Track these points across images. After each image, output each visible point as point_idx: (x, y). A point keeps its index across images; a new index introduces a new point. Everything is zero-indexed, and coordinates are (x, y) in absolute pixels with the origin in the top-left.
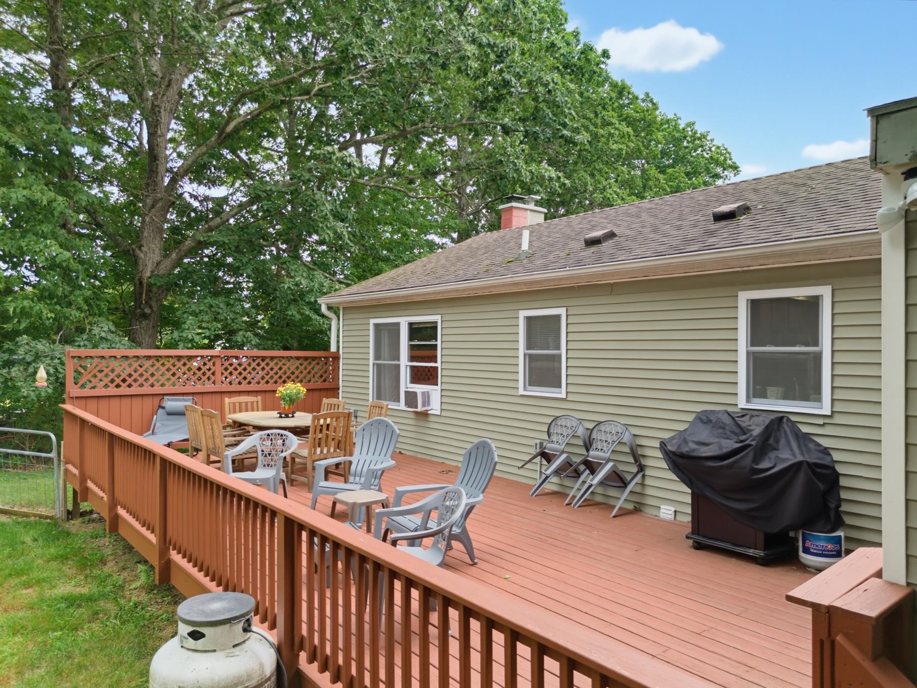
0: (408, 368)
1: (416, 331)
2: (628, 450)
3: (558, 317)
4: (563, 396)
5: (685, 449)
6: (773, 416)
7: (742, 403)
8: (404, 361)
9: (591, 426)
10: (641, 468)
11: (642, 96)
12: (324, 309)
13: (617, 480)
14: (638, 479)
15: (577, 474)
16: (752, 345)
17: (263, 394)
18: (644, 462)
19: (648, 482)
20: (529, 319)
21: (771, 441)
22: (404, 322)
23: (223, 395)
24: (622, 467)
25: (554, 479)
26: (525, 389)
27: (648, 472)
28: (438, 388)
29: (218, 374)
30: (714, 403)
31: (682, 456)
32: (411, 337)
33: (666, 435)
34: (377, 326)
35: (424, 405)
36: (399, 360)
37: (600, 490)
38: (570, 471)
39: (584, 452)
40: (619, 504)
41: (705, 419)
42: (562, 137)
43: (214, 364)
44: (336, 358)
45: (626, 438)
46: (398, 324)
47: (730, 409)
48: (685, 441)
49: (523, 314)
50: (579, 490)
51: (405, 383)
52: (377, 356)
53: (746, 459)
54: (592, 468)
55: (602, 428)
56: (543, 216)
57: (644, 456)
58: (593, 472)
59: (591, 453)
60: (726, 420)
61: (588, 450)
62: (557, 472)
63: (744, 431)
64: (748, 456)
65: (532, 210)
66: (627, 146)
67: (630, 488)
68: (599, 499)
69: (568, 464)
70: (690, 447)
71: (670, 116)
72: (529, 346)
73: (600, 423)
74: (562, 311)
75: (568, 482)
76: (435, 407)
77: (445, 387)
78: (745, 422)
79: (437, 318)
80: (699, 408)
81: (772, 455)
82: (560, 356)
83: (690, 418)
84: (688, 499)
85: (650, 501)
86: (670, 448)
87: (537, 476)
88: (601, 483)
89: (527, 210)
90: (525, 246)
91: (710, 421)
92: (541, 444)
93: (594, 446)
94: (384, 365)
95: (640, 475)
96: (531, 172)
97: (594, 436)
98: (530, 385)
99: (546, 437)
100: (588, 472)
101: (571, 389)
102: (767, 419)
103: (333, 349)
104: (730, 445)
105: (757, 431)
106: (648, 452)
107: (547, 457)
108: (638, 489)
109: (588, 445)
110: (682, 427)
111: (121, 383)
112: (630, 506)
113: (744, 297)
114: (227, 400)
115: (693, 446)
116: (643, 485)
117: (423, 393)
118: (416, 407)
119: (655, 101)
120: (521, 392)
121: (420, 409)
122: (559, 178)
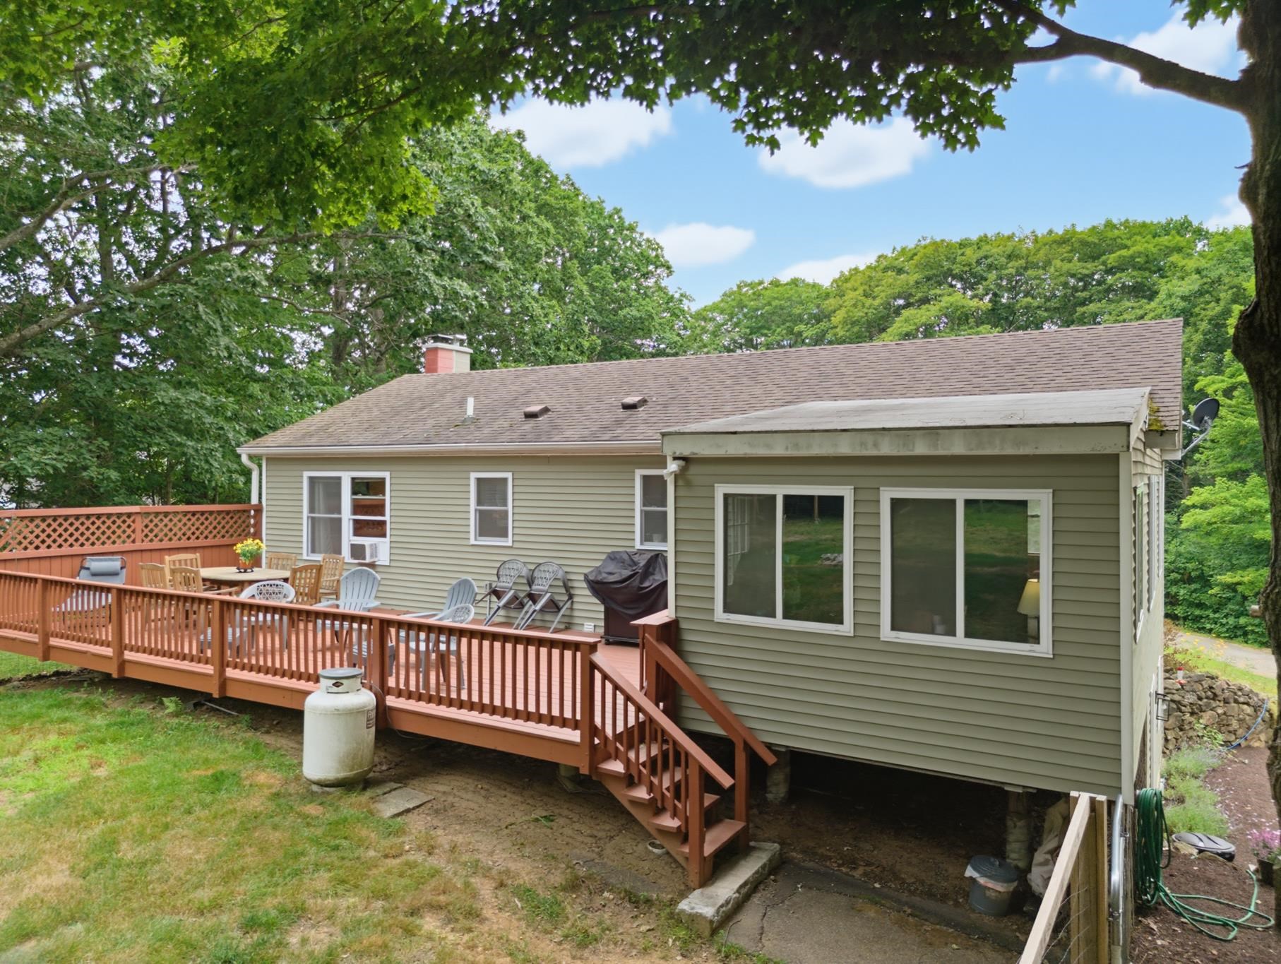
0: (351, 522)
1: (360, 486)
2: (561, 584)
3: (505, 480)
4: (510, 544)
5: (599, 578)
6: (653, 554)
7: (638, 546)
8: (347, 516)
9: (532, 567)
10: (571, 597)
11: (562, 178)
12: (244, 459)
13: (553, 606)
14: (568, 605)
15: (522, 605)
16: (644, 505)
17: (201, 550)
18: (573, 592)
19: (575, 606)
20: (479, 480)
21: (651, 570)
22: (346, 477)
23: (163, 552)
24: (557, 598)
25: (501, 612)
26: (476, 540)
27: (575, 599)
28: (387, 539)
29: (138, 531)
30: (618, 546)
31: (597, 582)
32: (355, 492)
33: (586, 571)
34: (311, 479)
35: (372, 556)
36: (339, 512)
37: (539, 617)
38: (517, 604)
39: (528, 589)
40: (553, 626)
41: (612, 557)
42: (483, 262)
43: (134, 522)
44: (259, 510)
45: (560, 575)
46: (339, 478)
47: (628, 550)
48: (600, 573)
49: (474, 476)
50: (523, 619)
51: (348, 537)
52: (312, 510)
53: (636, 582)
54: (533, 598)
55: (542, 568)
56: (468, 356)
57: (572, 587)
58: (535, 602)
59: (534, 587)
60: (626, 557)
61: (530, 586)
62: (506, 606)
63: (635, 563)
64: (637, 579)
65: (457, 351)
66: (547, 244)
67: (562, 612)
68: (538, 624)
69: (515, 597)
70: (604, 577)
71: (594, 199)
72: (479, 502)
73: (540, 564)
74: (509, 475)
75: (513, 614)
76: (383, 558)
77: (394, 539)
78: (636, 558)
79: (386, 475)
80: (609, 550)
81: (651, 578)
82: (506, 512)
83: (603, 557)
84: (602, 616)
85: (577, 621)
86: (591, 578)
87: (487, 611)
88: (542, 610)
89: (452, 350)
90: (470, 412)
91: (615, 558)
92: (490, 585)
93: (536, 582)
94: (319, 518)
95: (570, 602)
96: (444, 287)
97: (536, 574)
98: (480, 535)
99: (496, 579)
100: (530, 603)
101: (516, 538)
102: (648, 556)
103: (254, 501)
104: (627, 573)
105: (642, 563)
106: (575, 584)
107: (497, 594)
108: (568, 613)
109: (530, 582)
110: (598, 564)
111: (40, 545)
112: (562, 626)
113: (639, 473)
114: (167, 558)
115: (604, 575)
116: (572, 609)
117: (371, 545)
118: (364, 558)
119: (577, 186)
120: (472, 542)
121: (368, 560)
122: (476, 297)
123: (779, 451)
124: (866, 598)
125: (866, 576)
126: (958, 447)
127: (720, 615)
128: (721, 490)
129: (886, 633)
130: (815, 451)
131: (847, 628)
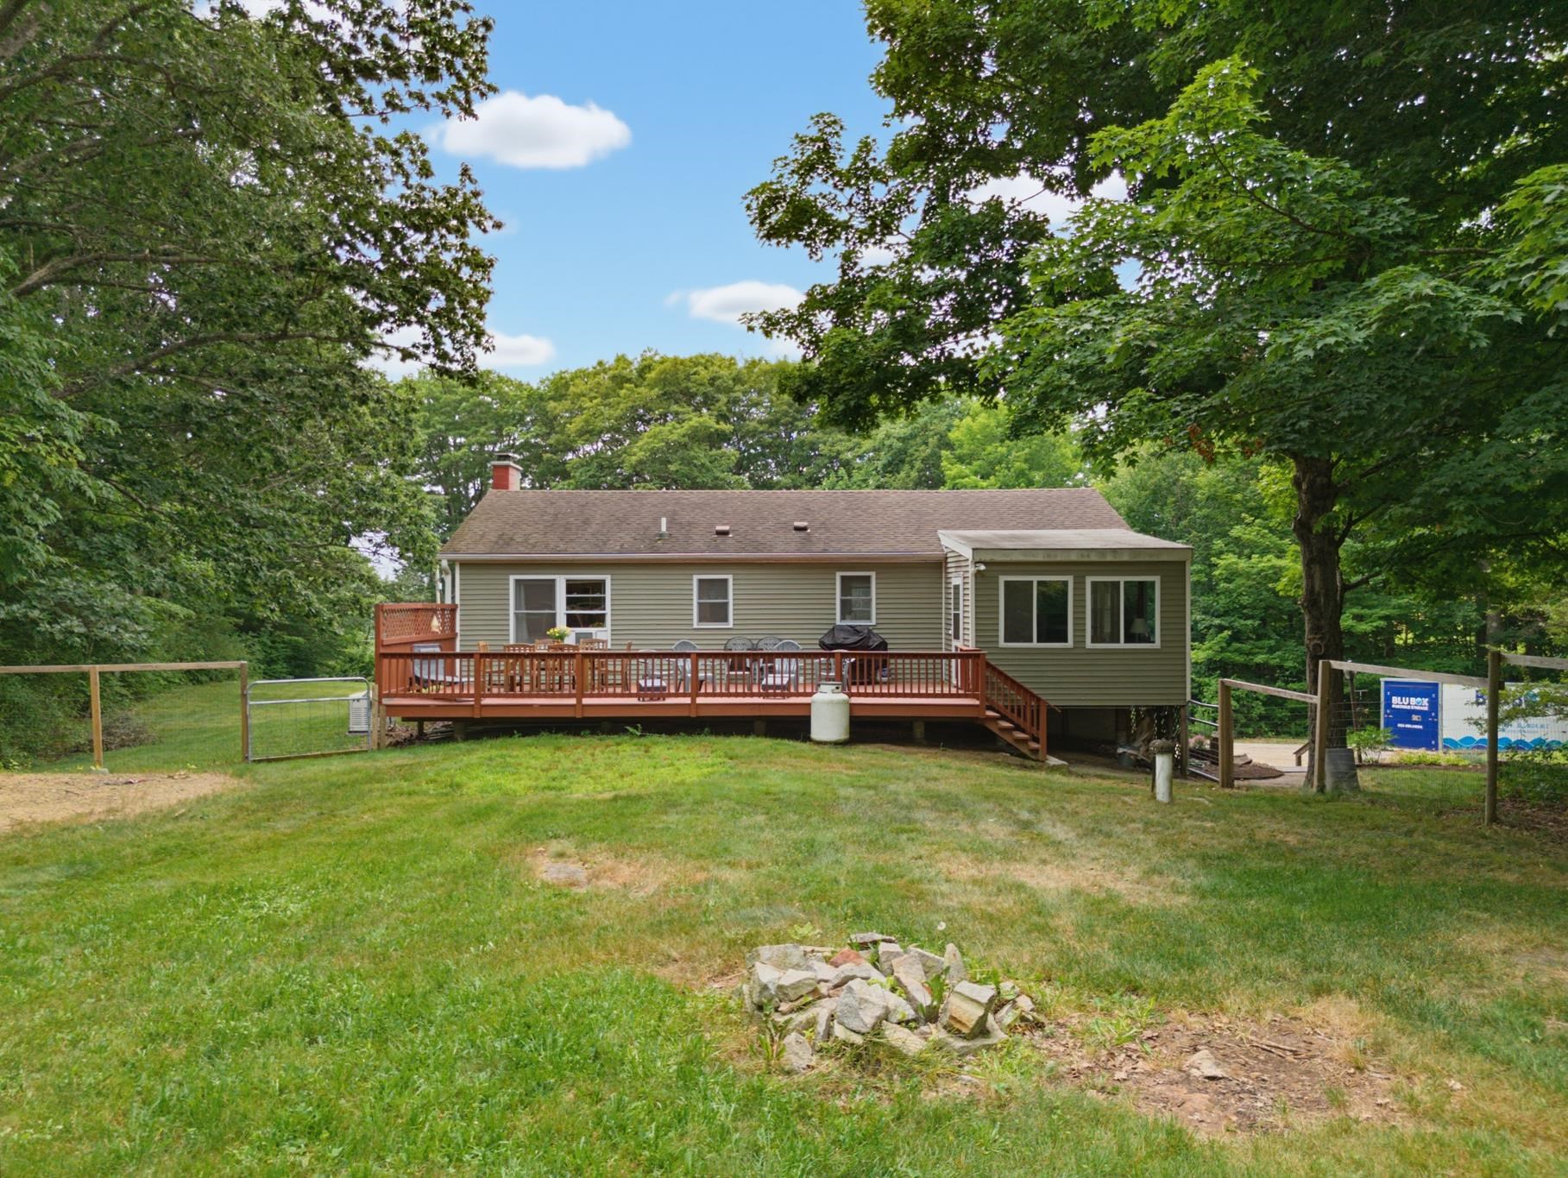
0: (566, 616)
1: (575, 586)
3: (724, 580)
4: (730, 626)
8: (561, 611)
16: (845, 595)
20: (699, 580)
22: (559, 579)
26: (699, 624)
28: (607, 628)
32: (570, 591)
34: (518, 581)
36: (553, 607)
41: (839, 629)
46: (551, 580)
49: (696, 578)
63: (859, 632)
72: (702, 597)
74: (730, 577)
77: (614, 627)
79: (606, 577)
82: (727, 603)
90: (664, 529)
91: (842, 630)
94: (528, 614)
98: (705, 621)
101: (737, 621)
103: (447, 601)
113: (839, 575)
117: (591, 633)
120: (695, 626)
123: (1040, 559)
124: (1080, 630)
125: (1080, 620)
126: (1126, 558)
127: (1002, 643)
128: (1002, 579)
129: (1089, 644)
130: (1059, 559)
131: (1070, 644)
